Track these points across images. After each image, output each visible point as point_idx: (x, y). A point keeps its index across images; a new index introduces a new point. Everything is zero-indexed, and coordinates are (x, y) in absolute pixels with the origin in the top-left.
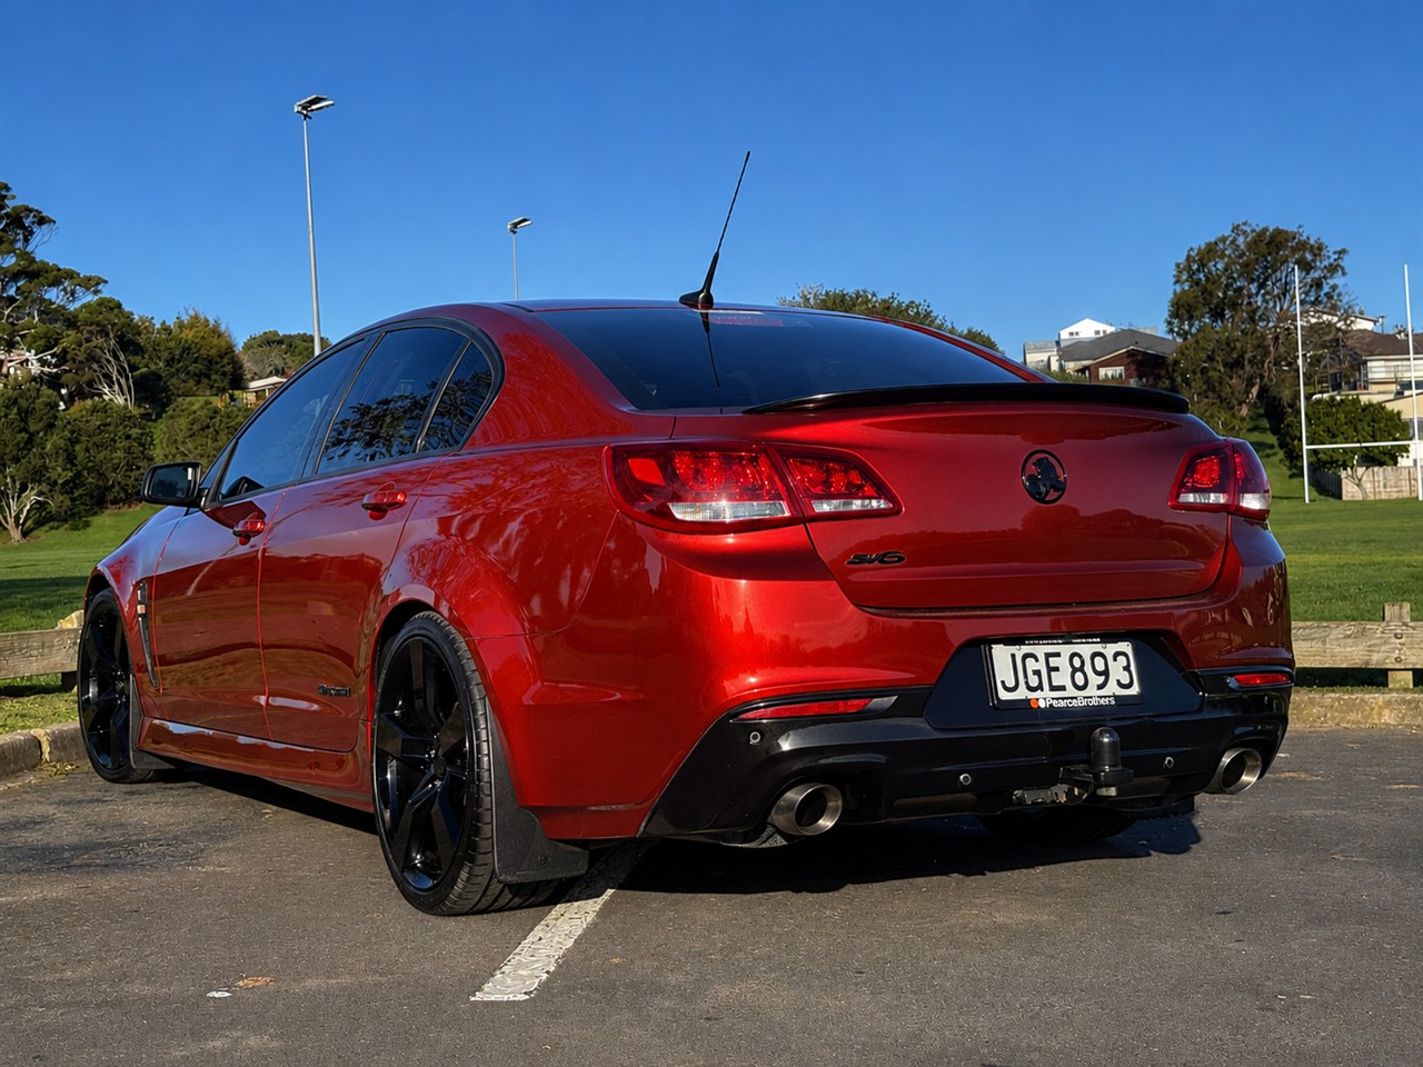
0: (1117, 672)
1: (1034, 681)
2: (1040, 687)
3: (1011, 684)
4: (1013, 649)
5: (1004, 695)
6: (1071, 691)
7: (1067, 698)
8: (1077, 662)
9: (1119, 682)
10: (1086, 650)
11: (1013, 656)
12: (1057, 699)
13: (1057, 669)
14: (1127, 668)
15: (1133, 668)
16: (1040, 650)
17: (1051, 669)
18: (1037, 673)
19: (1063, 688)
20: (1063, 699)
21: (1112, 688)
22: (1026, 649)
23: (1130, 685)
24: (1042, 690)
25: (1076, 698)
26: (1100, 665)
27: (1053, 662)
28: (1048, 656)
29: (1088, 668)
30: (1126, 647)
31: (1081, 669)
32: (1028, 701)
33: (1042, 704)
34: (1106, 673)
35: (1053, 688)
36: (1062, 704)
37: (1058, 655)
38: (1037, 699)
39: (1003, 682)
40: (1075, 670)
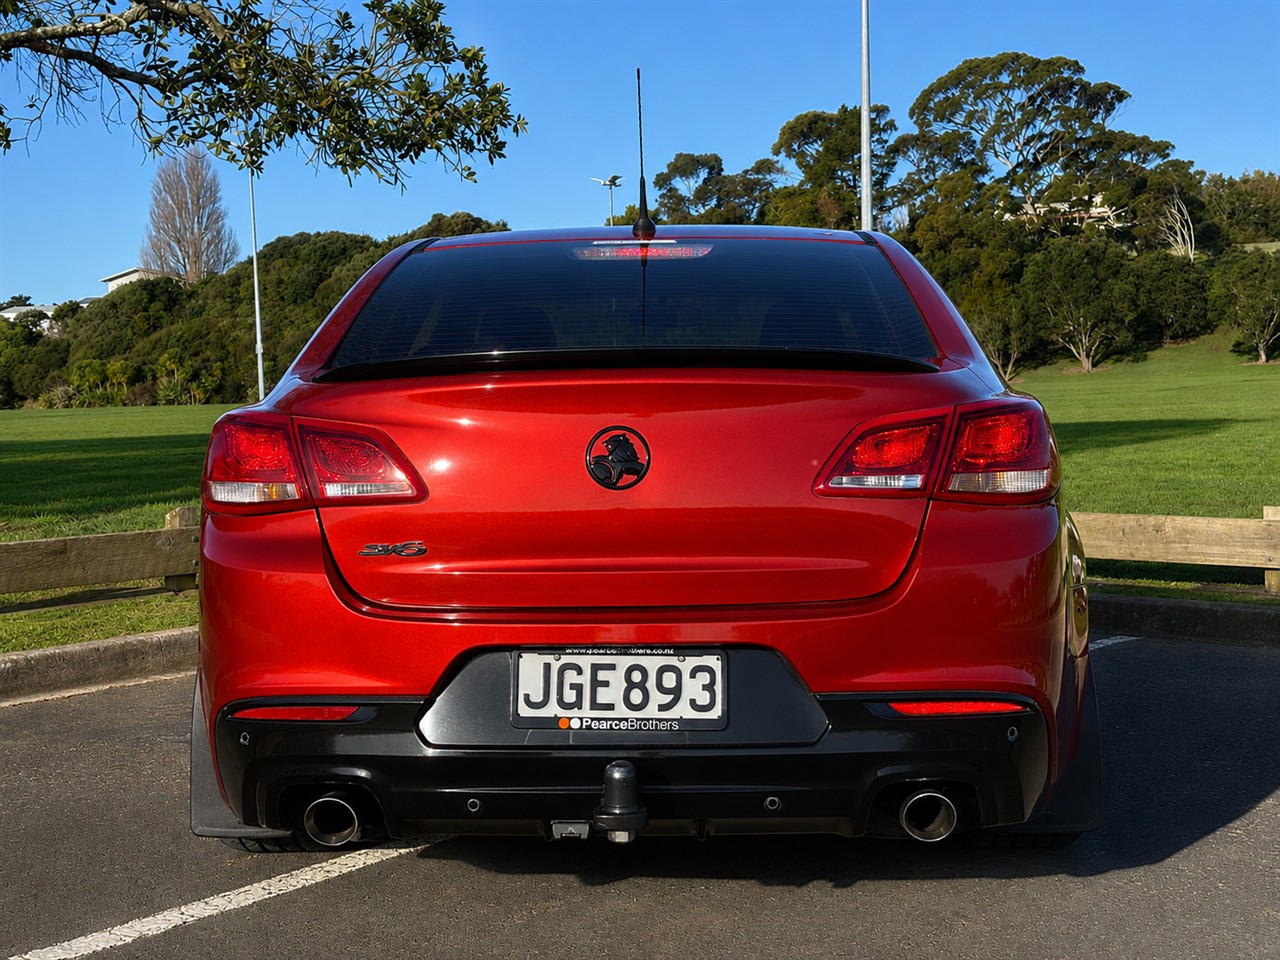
0: (694, 689)
1: (570, 696)
2: (578, 704)
3: (537, 697)
4: (549, 659)
5: (525, 711)
6: (622, 711)
7: (613, 719)
8: (637, 677)
9: (693, 702)
10: (652, 663)
11: (547, 667)
12: (599, 720)
13: (606, 684)
14: (709, 687)
15: (718, 688)
16: (585, 661)
17: (596, 684)
18: (578, 687)
19: (610, 707)
20: (606, 720)
21: (683, 711)
22: (566, 659)
23: (710, 707)
24: (580, 708)
25: (626, 720)
26: (669, 680)
27: (602, 675)
28: (595, 668)
29: (651, 684)
30: (714, 662)
31: (642, 686)
32: (557, 719)
33: (575, 724)
34: (677, 692)
35: (594, 706)
36: (604, 725)
37: (612, 667)
38: (570, 719)
39: (527, 697)
40: (631, 686)
